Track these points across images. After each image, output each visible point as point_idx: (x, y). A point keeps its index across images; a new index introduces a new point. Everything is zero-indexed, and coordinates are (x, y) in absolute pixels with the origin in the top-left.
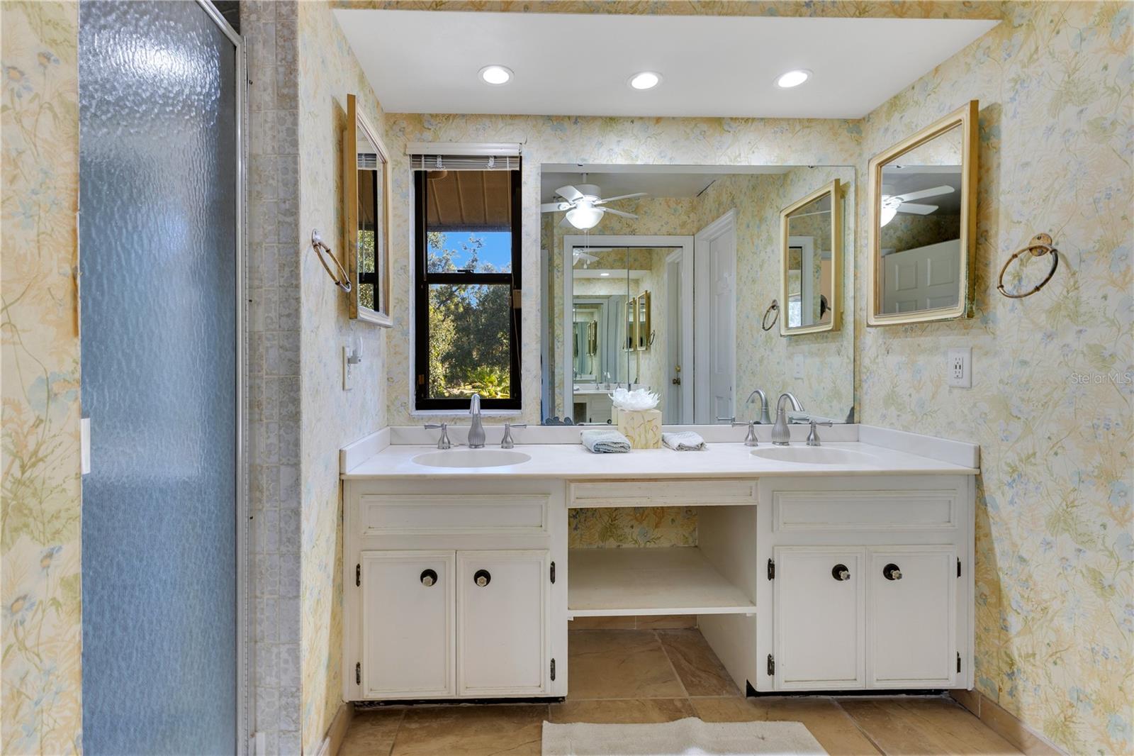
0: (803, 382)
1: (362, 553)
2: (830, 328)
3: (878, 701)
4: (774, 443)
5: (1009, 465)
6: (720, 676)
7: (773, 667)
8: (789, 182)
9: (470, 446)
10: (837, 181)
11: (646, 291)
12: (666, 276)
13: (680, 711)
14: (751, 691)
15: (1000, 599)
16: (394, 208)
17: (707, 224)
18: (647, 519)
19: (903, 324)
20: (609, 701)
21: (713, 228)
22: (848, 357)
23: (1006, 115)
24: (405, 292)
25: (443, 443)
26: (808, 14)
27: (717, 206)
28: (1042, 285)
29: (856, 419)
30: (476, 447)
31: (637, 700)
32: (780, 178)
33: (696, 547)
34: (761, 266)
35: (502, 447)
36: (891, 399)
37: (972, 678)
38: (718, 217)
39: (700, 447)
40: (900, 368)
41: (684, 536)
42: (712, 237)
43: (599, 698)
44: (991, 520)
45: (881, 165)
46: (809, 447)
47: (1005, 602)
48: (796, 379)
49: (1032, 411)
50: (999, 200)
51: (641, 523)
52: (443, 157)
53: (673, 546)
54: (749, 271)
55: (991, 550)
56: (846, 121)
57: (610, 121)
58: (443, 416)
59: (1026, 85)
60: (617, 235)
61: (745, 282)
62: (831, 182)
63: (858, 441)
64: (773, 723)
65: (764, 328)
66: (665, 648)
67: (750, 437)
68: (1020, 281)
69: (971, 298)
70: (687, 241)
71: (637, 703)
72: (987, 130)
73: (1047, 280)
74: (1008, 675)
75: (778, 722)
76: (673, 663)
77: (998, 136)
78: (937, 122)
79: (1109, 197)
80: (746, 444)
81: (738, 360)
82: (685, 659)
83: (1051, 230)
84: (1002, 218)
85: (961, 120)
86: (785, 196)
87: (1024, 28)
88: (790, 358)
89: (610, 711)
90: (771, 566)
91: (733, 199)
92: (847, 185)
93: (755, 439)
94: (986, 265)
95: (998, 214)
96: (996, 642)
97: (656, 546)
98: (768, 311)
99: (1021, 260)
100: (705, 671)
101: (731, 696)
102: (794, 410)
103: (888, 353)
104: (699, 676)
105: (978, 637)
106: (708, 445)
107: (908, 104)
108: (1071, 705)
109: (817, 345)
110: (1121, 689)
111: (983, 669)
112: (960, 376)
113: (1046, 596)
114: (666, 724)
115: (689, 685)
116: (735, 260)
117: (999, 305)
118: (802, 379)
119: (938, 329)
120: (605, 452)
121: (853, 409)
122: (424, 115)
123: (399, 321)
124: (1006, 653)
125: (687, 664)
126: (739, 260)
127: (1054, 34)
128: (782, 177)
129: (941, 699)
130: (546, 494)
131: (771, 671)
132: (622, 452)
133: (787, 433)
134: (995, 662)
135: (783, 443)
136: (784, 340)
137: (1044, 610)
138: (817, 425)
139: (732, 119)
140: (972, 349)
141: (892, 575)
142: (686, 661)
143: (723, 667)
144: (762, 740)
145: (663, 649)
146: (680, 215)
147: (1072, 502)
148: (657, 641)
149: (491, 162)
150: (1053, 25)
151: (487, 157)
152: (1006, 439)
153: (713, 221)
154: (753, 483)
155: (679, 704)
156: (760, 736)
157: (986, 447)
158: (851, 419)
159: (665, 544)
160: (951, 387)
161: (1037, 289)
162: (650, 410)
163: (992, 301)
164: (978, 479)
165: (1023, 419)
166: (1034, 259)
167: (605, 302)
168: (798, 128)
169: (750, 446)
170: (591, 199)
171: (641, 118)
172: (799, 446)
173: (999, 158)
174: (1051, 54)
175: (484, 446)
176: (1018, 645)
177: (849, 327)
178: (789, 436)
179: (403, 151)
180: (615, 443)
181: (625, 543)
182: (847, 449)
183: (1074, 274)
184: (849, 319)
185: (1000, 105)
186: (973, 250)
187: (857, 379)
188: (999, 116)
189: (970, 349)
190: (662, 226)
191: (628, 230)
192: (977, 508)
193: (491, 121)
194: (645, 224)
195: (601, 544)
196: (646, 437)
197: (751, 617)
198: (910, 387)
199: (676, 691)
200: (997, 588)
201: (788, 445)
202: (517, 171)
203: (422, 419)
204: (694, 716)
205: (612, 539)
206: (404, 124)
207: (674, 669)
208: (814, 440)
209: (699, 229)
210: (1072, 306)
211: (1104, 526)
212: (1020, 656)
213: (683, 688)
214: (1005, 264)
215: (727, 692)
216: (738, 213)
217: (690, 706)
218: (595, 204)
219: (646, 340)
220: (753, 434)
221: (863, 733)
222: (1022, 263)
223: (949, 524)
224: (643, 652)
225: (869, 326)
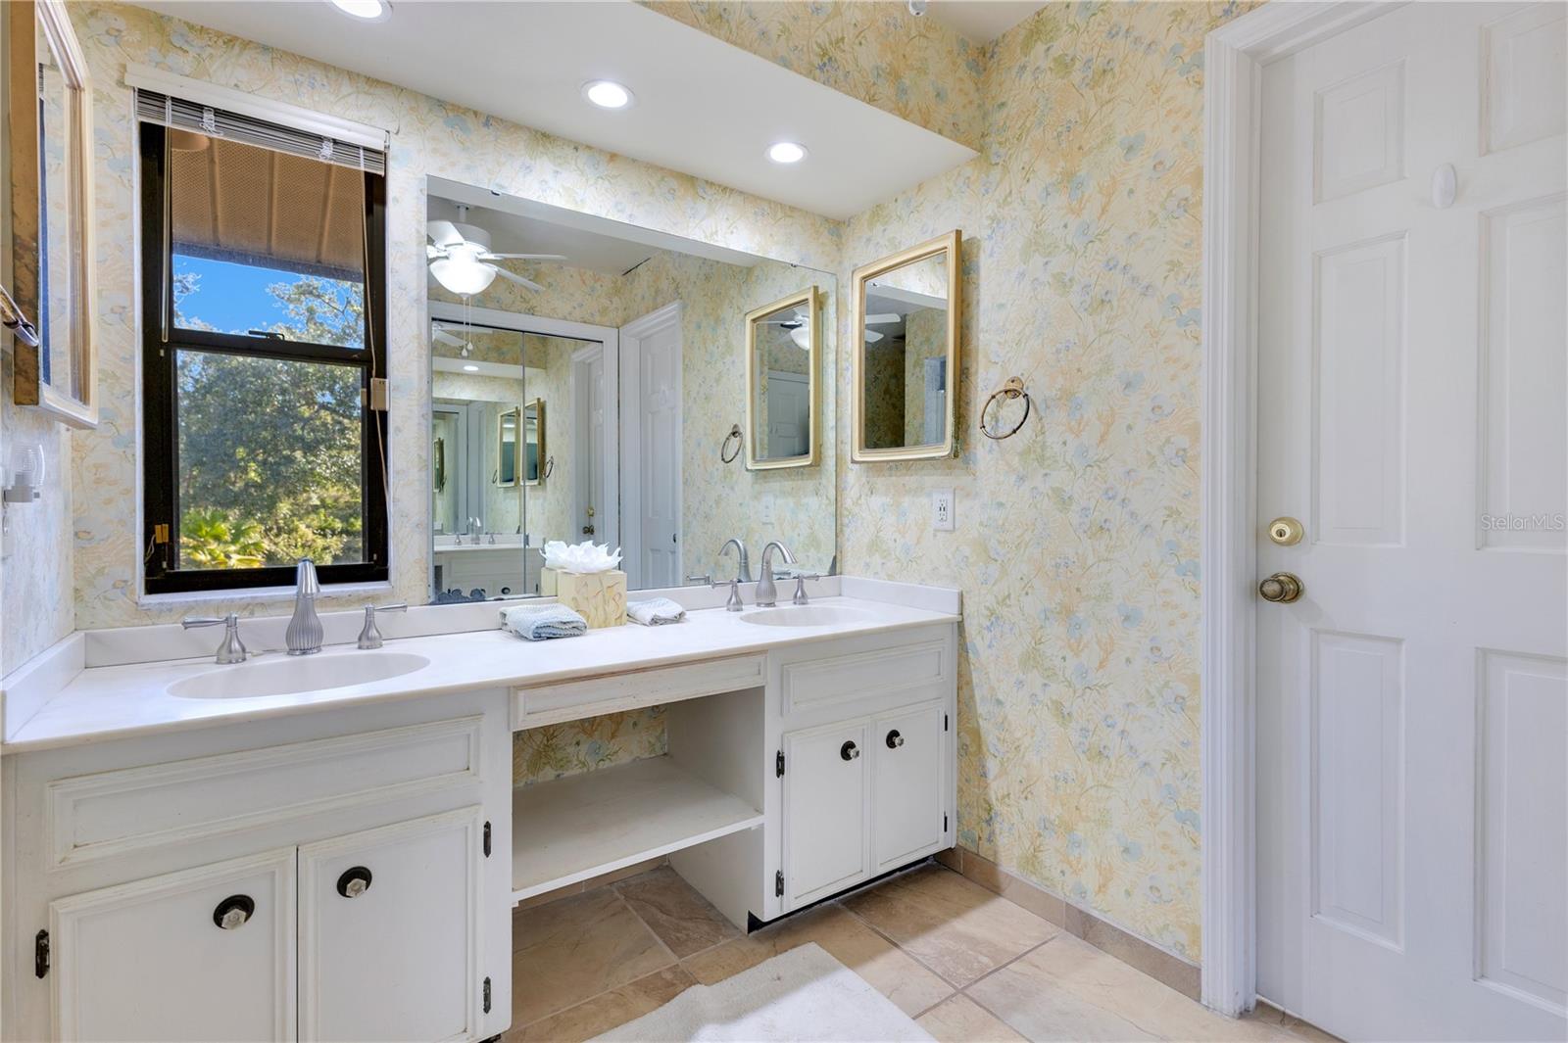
0: (773, 528)
1: (52, 904)
2: (809, 463)
3: (878, 888)
4: (759, 605)
5: (988, 609)
6: (711, 920)
7: (782, 884)
8: (754, 279)
9: (291, 652)
10: (816, 288)
11: (539, 399)
12: (572, 380)
13: (673, 985)
14: (754, 924)
15: (980, 746)
16: (98, 187)
17: (638, 316)
18: (600, 728)
19: (888, 462)
20: (570, 1010)
21: (648, 322)
22: (827, 497)
23: (984, 251)
24: (124, 359)
25: (230, 652)
26: (822, 80)
27: (653, 294)
28: (1018, 428)
29: (838, 570)
30: (304, 652)
31: (612, 992)
32: (745, 272)
33: (665, 754)
34: (718, 381)
35: (360, 648)
36: (875, 546)
37: (955, 837)
38: (655, 308)
39: (679, 618)
40: (884, 511)
41: (649, 742)
42: (645, 334)
43: (554, 1011)
44: (972, 667)
45: (865, 279)
46: (797, 606)
47: (984, 749)
48: (764, 524)
49: (1008, 552)
50: (978, 339)
51: (591, 735)
52: (218, 112)
53: (634, 760)
54: (700, 385)
55: (972, 697)
56: (827, 220)
57: (543, 138)
58: (223, 601)
59: (1001, 225)
60: (506, 310)
61: (695, 399)
62: (810, 288)
63: (840, 595)
64: (785, 955)
65: (723, 460)
66: (632, 905)
67: (734, 599)
68: (997, 421)
69: (956, 437)
70: (608, 335)
71: (612, 996)
72: (967, 263)
73: (1022, 423)
74: (987, 821)
75: (790, 951)
76: (648, 922)
77: (978, 272)
78: (922, 245)
79: (1068, 348)
80: (728, 610)
81: (685, 500)
82: (661, 912)
83: (1022, 375)
84: (980, 356)
85: (946, 248)
86: (748, 296)
87: (1000, 166)
88: (756, 497)
89: (576, 1025)
90: (780, 759)
91: (677, 287)
92: (825, 295)
93: (739, 602)
94: (967, 403)
95: (977, 352)
96: (976, 790)
97: (613, 764)
98: (728, 439)
99: (998, 401)
100: (691, 919)
101: (730, 940)
102: (786, 562)
103: (872, 493)
104: (685, 929)
105: (960, 790)
106: (688, 615)
107: (891, 217)
108: (1040, 835)
109: (790, 483)
110: (1077, 808)
111: (965, 823)
112: (944, 518)
113: (1018, 735)
114: (661, 1009)
115: (676, 945)
116: (680, 367)
117: (981, 445)
118: (772, 524)
119: (923, 468)
120: (548, 638)
121: (835, 558)
122: (170, 19)
123: (108, 417)
124: (984, 799)
125: (665, 917)
126: (686, 368)
127: (1025, 181)
128: (745, 271)
129: (928, 865)
130: (477, 715)
131: (780, 892)
132: (575, 635)
133: (773, 592)
134: (975, 812)
135: (769, 605)
136: (749, 474)
137: (1017, 748)
138: (804, 580)
139: (707, 182)
140: (955, 490)
141: (894, 743)
142: (664, 913)
143: (711, 906)
144: (778, 982)
145: (630, 908)
146: (599, 297)
147: (1040, 639)
148: (617, 899)
149: (327, 150)
150: (1024, 172)
151: (320, 138)
152: (985, 582)
153: (648, 312)
154: (760, 658)
155: (668, 976)
156: (775, 977)
157: (967, 592)
158: (833, 571)
159: (624, 759)
160: (936, 530)
161: (1014, 432)
162: (608, 571)
163: (972, 441)
164: (960, 625)
165: (1000, 562)
166: (1008, 401)
167: (463, 410)
168: (780, 215)
169: (734, 611)
170: (476, 249)
171: (589, 147)
172: (786, 606)
173: (978, 295)
174: (1022, 200)
175: (319, 650)
176: (996, 788)
177: (830, 462)
178: (776, 595)
179: (116, 75)
180: (565, 623)
181: (567, 770)
182: (834, 604)
183: (1041, 419)
184: (830, 453)
185: (979, 241)
186: (958, 387)
187: (839, 522)
188: (978, 252)
189: (952, 490)
190: (575, 308)
191: (524, 305)
192: (960, 655)
193: (327, 77)
194: (548, 302)
195: (531, 777)
196: (605, 610)
197: (757, 830)
198: (895, 531)
199: (661, 959)
200: (976, 734)
201: (775, 606)
202: (380, 176)
203: (170, 610)
204: (694, 984)
205: (548, 767)
206: (120, 23)
207: (650, 930)
208: (801, 598)
209: (625, 322)
210: (1039, 450)
211: (1064, 658)
212: (997, 799)
213: (668, 950)
214: (985, 404)
215: (724, 936)
216: (684, 307)
217: (683, 972)
218: (480, 257)
219: (537, 469)
220: (737, 595)
221: (873, 930)
222: (999, 405)
223: (939, 677)
224: (603, 920)
225: (853, 462)
